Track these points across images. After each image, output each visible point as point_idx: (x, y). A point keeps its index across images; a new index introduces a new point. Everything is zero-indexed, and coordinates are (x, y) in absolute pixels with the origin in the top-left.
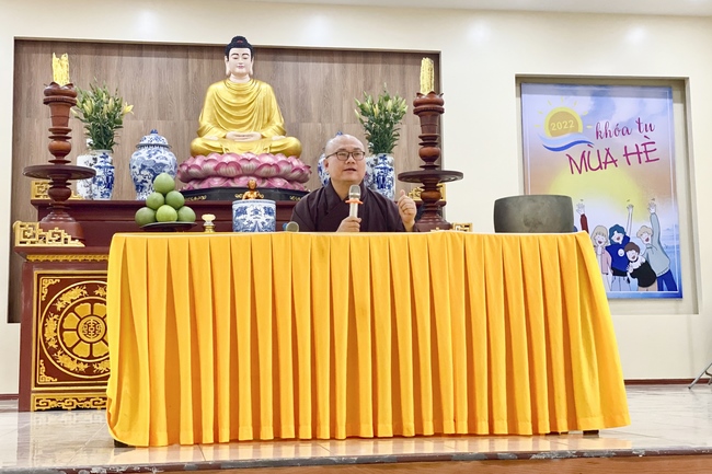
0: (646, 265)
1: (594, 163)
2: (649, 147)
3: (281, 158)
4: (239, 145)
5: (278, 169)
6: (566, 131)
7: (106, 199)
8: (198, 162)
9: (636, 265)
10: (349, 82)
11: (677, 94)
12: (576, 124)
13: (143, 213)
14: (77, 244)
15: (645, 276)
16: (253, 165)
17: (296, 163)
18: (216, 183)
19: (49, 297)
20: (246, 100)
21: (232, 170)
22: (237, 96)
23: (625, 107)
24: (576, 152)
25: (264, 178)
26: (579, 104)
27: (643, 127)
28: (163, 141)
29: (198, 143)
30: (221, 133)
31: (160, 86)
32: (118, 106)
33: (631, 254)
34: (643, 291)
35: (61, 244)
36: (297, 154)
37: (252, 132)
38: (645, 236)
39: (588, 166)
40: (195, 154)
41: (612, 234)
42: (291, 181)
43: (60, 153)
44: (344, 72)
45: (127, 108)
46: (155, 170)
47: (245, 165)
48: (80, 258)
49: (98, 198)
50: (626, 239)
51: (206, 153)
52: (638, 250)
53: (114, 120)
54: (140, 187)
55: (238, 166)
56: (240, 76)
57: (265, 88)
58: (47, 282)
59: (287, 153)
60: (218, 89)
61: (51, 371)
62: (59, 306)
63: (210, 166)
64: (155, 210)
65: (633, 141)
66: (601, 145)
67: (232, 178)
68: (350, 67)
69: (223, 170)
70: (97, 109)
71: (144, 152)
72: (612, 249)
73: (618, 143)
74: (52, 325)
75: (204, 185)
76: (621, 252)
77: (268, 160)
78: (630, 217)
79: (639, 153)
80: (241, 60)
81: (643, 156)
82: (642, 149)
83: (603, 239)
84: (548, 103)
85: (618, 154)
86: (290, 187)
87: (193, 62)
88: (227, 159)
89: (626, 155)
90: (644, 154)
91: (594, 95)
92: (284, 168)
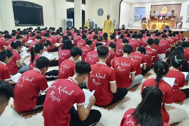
4: (163, 12)
7: (153, 16)
13: (155, 18)
14: (151, 19)
25: (164, 15)
42: (166, 15)
51: (161, 13)
53: (155, 11)
57: (166, 8)
60: (163, 8)
62: (149, 23)
67: (162, 15)
71: (156, 13)
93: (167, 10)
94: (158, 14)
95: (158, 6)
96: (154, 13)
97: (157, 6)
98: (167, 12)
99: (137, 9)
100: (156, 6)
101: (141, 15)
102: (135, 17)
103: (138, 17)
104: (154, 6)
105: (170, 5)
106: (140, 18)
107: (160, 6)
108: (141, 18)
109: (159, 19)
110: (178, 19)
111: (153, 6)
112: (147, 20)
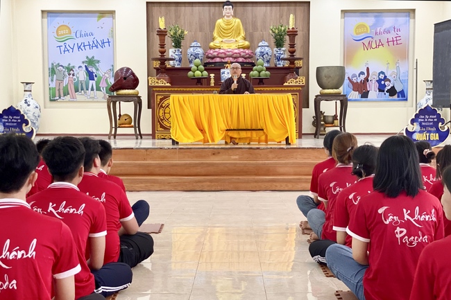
0: (393, 88)
1: (374, 46)
2: (398, 38)
3: (242, 50)
4: (226, 45)
5: (240, 55)
6: (362, 33)
7: (179, 67)
8: (211, 52)
9: (389, 88)
10: (273, 15)
11: (412, 15)
12: (367, 29)
13: (190, 73)
14: (169, 85)
15: (392, 92)
16: (230, 53)
17: (247, 52)
18: (218, 60)
19: (160, 102)
20: (231, 26)
21: (223, 55)
22: (227, 25)
23: (388, 22)
24: (366, 41)
25: (235, 58)
26: (369, 21)
27: (396, 30)
28: (199, 44)
29: (212, 44)
30: (221, 40)
31: (200, 19)
32: (182, 32)
33: (387, 83)
34: (391, 98)
35: (163, 85)
36: (248, 48)
37: (232, 39)
38: (394, 75)
39: (371, 47)
40: (211, 48)
41: (379, 75)
42: (245, 58)
43: (162, 53)
44: (271, 10)
45: (186, 33)
46: (196, 56)
47: (228, 53)
48: (170, 89)
49: (176, 66)
50: (385, 77)
51: (214, 49)
52: (390, 81)
53: (181, 37)
54: (191, 62)
55: (225, 54)
56: (228, 17)
57: (238, 20)
58: (159, 97)
59: (244, 48)
60: (220, 21)
61: (162, 126)
62: (164, 105)
63: (215, 54)
64: (194, 72)
65: (391, 36)
66: (377, 38)
67: (223, 58)
68: (274, 8)
69: (220, 55)
70: (175, 33)
71: (192, 49)
72: (379, 81)
73: (384, 37)
74: (161, 111)
75: (213, 61)
76: (383, 82)
77: (236, 51)
78: (388, 67)
79: (393, 41)
80: (228, 11)
81: (395, 42)
82: (395, 39)
83: (375, 77)
84: (356, 21)
85: (384, 42)
86: (245, 61)
87: (213, 8)
88: (222, 51)
89: (388, 42)
90: (395, 41)
91: (376, 17)
92: (242, 54)
93: (243, 34)
94: (200, 51)
95: (188, 9)
96: (178, 44)
97: (182, 8)
98: (247, 43)
99: (59, 21)
100: (173, 8)
101: (91, 62)
102: (52, 71)
103: (70, 69)
104: (163, 8)
105: (249, 8)
106: (82, 75)
107: (196, 9)
108: (91, 76)
109: (218, 78)
110: (325, 80)
111: (155, 9)
112: (142, 90)
